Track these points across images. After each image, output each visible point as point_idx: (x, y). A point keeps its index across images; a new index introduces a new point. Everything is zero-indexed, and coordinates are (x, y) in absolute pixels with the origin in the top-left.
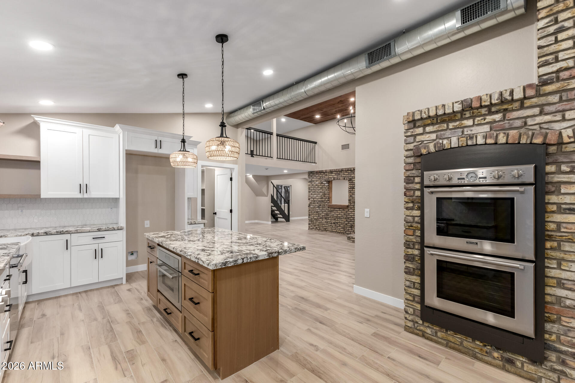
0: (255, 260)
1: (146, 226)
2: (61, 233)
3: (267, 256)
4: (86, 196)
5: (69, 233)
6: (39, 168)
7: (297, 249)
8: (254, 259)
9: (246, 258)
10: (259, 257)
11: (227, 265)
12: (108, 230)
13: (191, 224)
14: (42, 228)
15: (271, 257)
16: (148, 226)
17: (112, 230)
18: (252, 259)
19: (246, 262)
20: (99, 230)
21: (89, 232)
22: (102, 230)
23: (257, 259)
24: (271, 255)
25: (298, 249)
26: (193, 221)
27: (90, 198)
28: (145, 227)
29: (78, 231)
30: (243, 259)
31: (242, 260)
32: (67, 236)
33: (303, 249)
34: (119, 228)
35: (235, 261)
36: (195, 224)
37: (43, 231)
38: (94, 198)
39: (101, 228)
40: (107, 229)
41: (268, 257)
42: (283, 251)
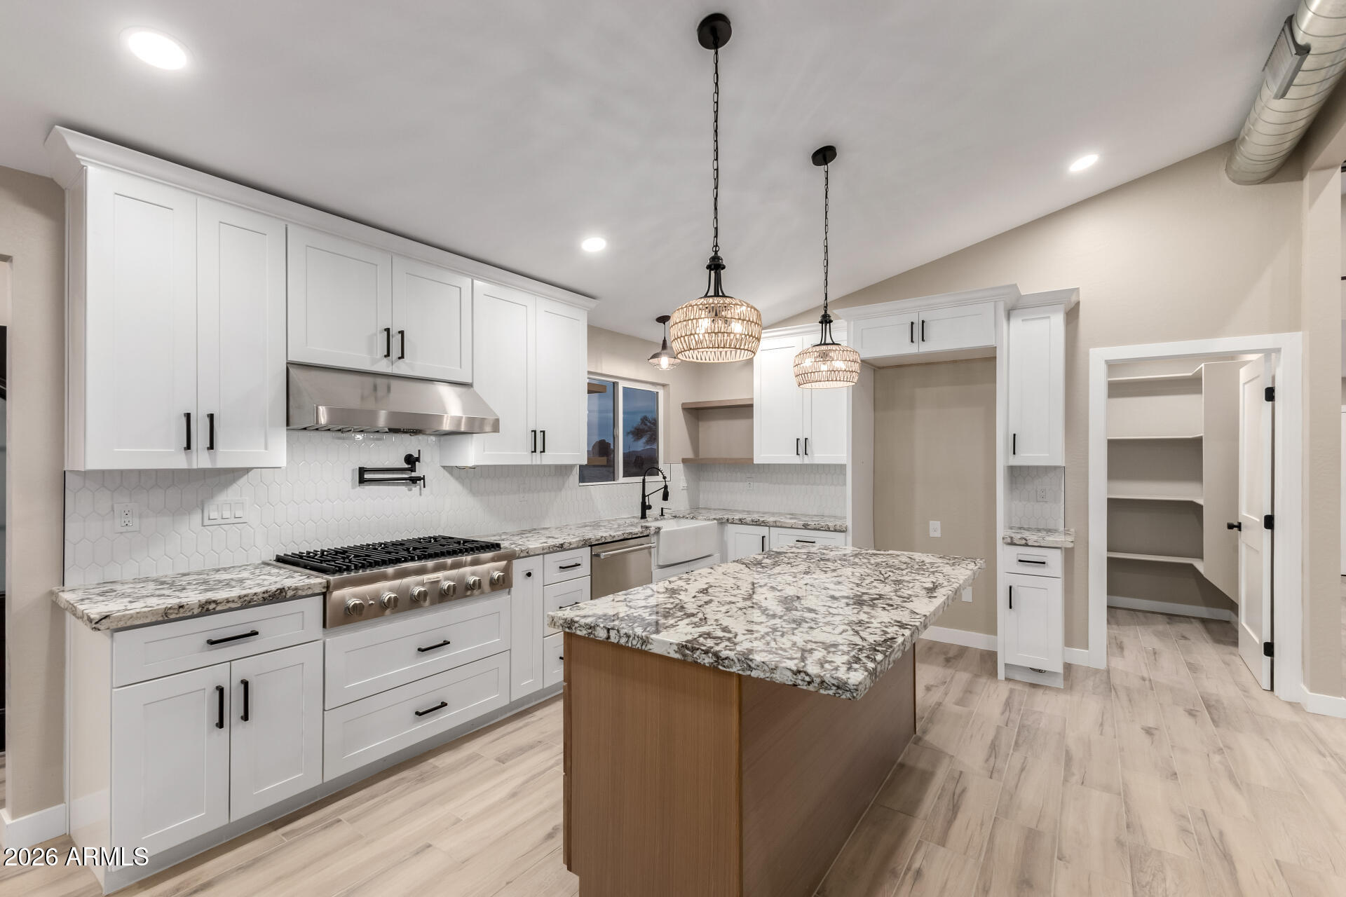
0: (639, 646)
1: (932, 534)
2: (756, 523)
3: (676, 652)
4: (807, 460)
5: (766, 526)
6: (750, 416)
7: (802, 674)
8: (636, 643)
9: (616, 631)
10: (651, 644)
11: (574, 631)
12: (819, 530)
13: (1012, 544)
14: (773, 514)
15: (690, 659)
16: (938, 534)
17: (827, 531)
18: (631, 639)
19: (616, 642)
20: (806, 527)
21: (792, 528)
22: (809, 527)
23: (644, 647)
24: (688, 652)
25: (807, 679)
26: (1019, 536)
27: (812, 465)
28: (931, 536)
29: (778, 524)
30: (608, 630)
31: (606, 631)
32: (764, 531)
33: (838, 687)
34: (838, 528)
35: (591, 628)
36: (1026, 545)
37: (737, 517)
38: (818, 465)
39: (809, 523)
40: (818, 527)
41: (677, 656)
42: (736, 661)
